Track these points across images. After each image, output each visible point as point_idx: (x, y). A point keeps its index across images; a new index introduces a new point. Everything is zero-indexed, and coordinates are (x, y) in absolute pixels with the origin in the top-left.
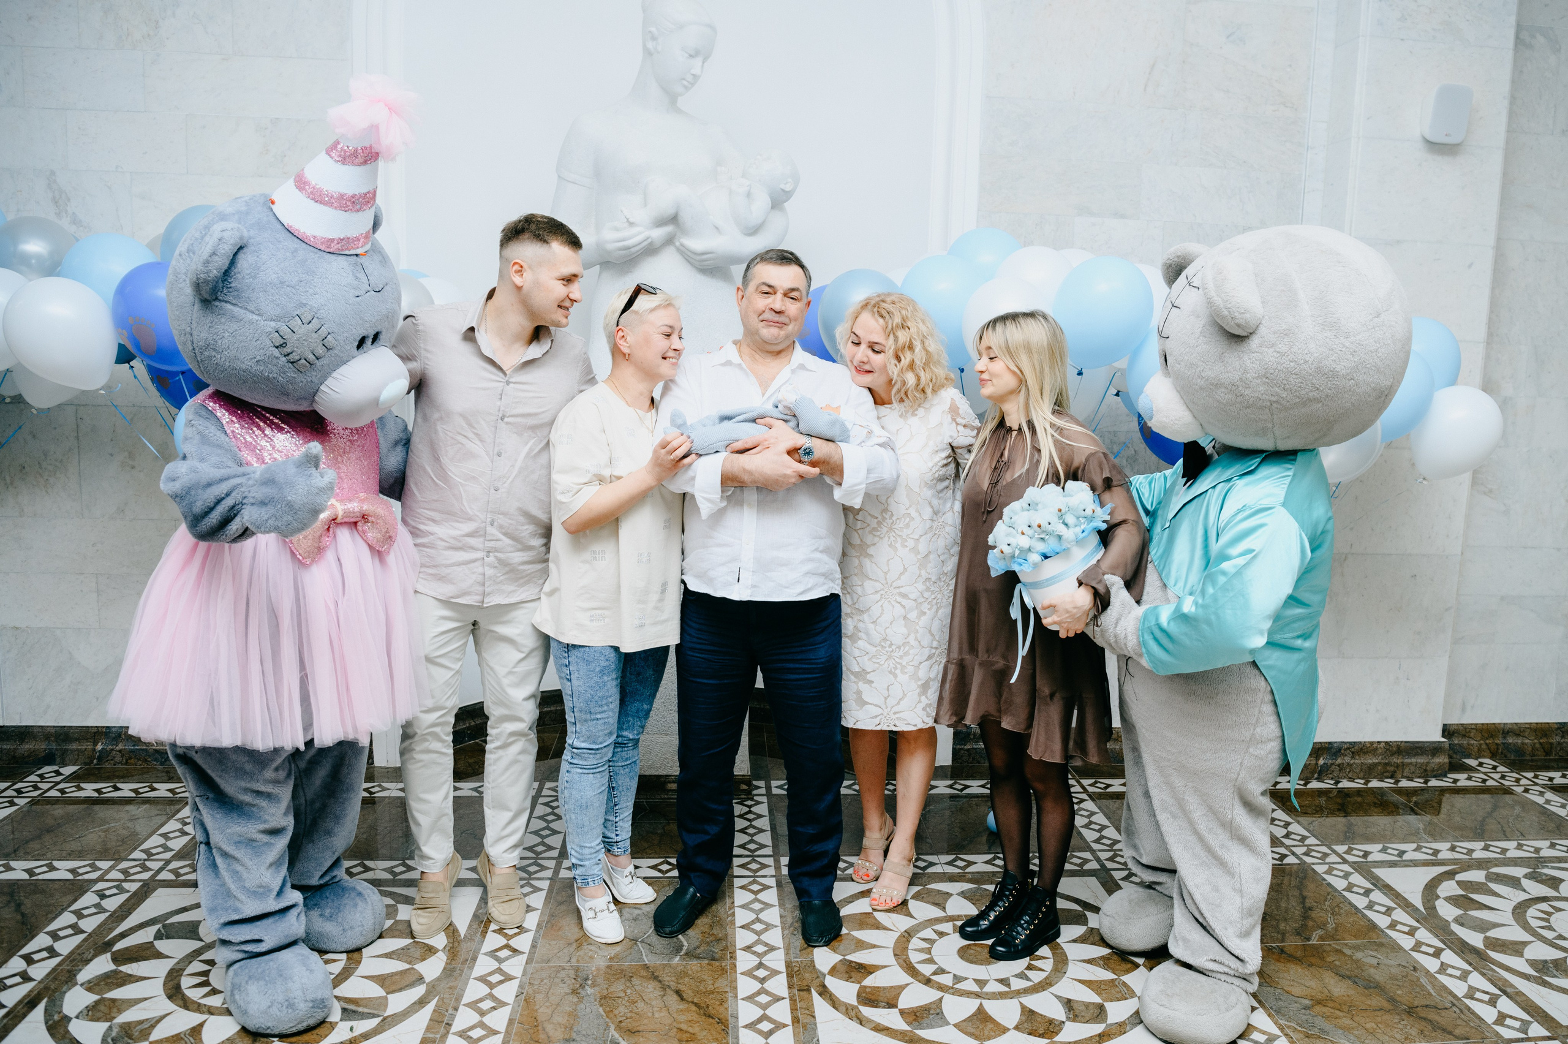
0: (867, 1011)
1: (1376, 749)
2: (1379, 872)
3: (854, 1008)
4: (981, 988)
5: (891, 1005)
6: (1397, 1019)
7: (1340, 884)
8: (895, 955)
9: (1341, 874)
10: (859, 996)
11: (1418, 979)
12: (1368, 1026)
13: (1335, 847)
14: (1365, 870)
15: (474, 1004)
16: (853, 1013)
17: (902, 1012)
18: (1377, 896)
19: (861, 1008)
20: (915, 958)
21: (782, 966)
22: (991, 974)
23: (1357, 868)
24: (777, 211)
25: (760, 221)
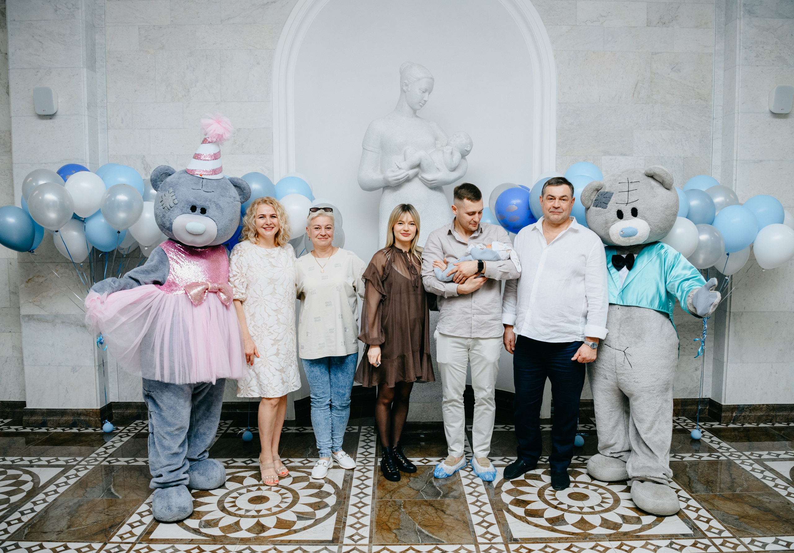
0: (530, 519)
1: (762, 408)
2: (767, 463)
3: (524, 517)
4: (581, 510)
5: (541, 516)
6: (781, 524)
7: (748, 468)
8: (539, 497)
9: (749, 464)
10: (525, 513)
12: (767, 527)
13: (744, 453)
14: (760, 461)
15: (353, 515)
16: (524, 520)
17: (546, 519)
18: (767, 473)
19: (527, 518)
20: (548, 498)
21: (487, 501)
22: (585, 504)
23: (756, 461)
24: (463, 160)
25: (457, 165)
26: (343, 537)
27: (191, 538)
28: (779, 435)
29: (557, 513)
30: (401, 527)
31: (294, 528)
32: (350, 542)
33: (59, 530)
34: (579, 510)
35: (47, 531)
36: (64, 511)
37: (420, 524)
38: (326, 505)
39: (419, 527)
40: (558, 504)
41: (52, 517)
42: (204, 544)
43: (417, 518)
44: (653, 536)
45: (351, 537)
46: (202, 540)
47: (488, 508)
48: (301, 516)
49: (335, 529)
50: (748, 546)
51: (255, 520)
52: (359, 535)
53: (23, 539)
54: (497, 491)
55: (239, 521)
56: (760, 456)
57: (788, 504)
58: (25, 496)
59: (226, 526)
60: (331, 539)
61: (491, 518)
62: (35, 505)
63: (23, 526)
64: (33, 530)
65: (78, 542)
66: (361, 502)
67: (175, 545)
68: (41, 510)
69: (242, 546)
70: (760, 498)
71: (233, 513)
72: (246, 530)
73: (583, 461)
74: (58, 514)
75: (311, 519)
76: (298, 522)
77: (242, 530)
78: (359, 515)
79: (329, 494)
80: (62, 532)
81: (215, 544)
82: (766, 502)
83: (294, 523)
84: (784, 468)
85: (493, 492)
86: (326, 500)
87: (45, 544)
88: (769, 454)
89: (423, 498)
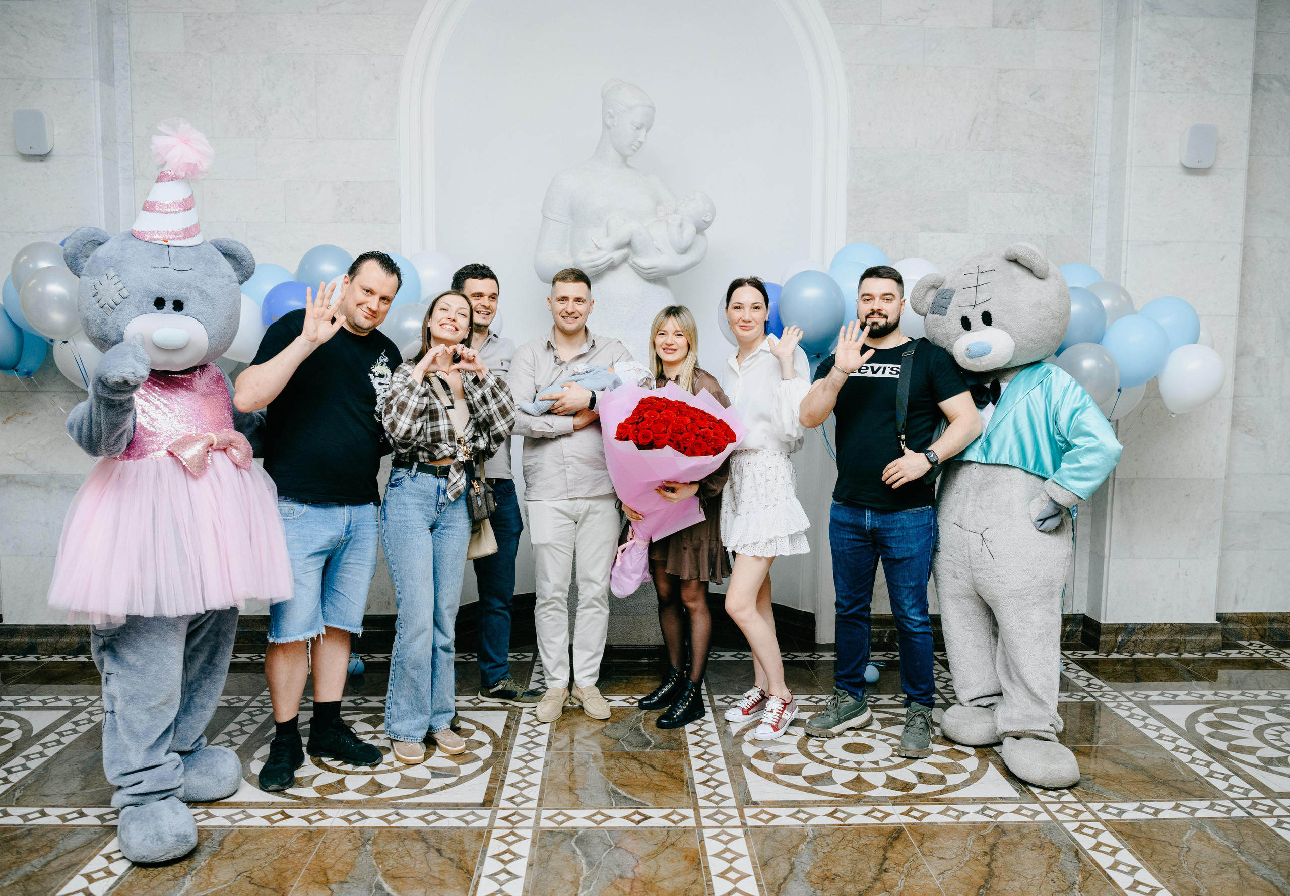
0: (780, 777)
1: (1163, 629)
2: (1153, 707)
3: (771, 775)
4: (860, 766)
5: (798, 773)
6: (1154, 786)
7: (1124, 713)
8: (798, 748)
9: (1126, 708)
10: (774, 769)
11: (1173, 766)
12: (1132, 789)
13: (1124, 693)
14: (1145, 705)
15: (517, 771)
16: (772, 778)
17: (805, 778)
18: (1152, 721)
19: (777, 775)
20: (812, 750)
21: (720, 753)
22: (866, 759)
23: (1139, 704)
24: (700, 237)
25: (689, 244)
26: (499, 800)
27: (271, 801)
28: (1185, 669)
29: (823, 769)
30: (587, 787)
31: (427, 787)
32: (509, 805)
33: (68, 791)
34: (856, 766)
35: (50, 794)
36: (75, 767)
37: (615, 783)
38: (477, 759)
39: (614, 787)
40: (827, 758)
41: (56, 776)
42: (291, 808)
43: (612, 775)
44: (959, 799)
45: (511, 799)
46: (287, 803)
47: (720, 763)
48: (436, 773)
49: (488, 788)
50: (1097, 813)
51: (369, 777)
52: (523, 796)
53: (14, 804)
54: (737, 740)
55: (343, 779)
56: (1147, 697)
57: (1172, 760)
58: (11, 749)
59: (324, 786)
60: (481, 801)
61: (723, 776)
62: (27, 761)
63: (11, 787)
64: (29, 793)
65: (99, 807)
66: (529, 754)
67: (248, 810)
68: (38, 767)
69: (347, 810)
70: (1132, 753)
71: (333, 768)
72: (354, 790)
73: (875, 702)
74: (65, 771)
75: (452, 776)
76: (433, 780)
77: (348, 790)
78: (525, 771)
79: (481, 744)
80: (73, 794)
81: (307, 808)
82: (1139, 758)
83: (428, 781)
84: (1179, 715)
85: (730, 742)
86: (477, 752)
87: (47, 810)
88: (1162, 695)
89: (623, 749)
